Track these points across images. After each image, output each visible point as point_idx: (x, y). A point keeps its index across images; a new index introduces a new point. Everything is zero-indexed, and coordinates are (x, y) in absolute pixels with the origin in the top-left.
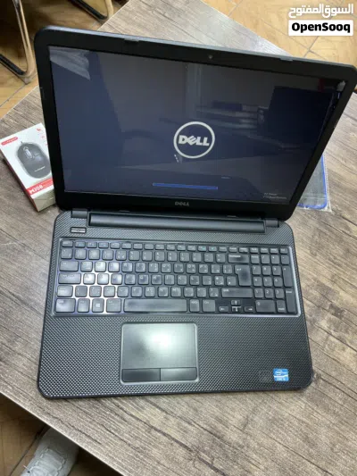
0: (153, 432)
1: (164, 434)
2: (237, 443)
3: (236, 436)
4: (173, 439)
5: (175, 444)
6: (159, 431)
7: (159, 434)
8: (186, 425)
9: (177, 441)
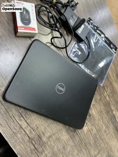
0: (21, 129)
1: (24, 131)
2: (45, 142)
3: (45, 139)
4: (27, 133)
5: (26, 135)
6: (23, 129)
7: (23, 130)
8: (32, 131)
9: (27, 135)
